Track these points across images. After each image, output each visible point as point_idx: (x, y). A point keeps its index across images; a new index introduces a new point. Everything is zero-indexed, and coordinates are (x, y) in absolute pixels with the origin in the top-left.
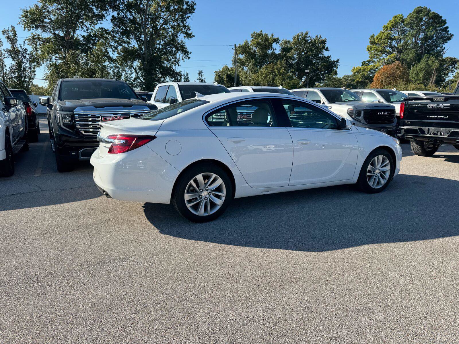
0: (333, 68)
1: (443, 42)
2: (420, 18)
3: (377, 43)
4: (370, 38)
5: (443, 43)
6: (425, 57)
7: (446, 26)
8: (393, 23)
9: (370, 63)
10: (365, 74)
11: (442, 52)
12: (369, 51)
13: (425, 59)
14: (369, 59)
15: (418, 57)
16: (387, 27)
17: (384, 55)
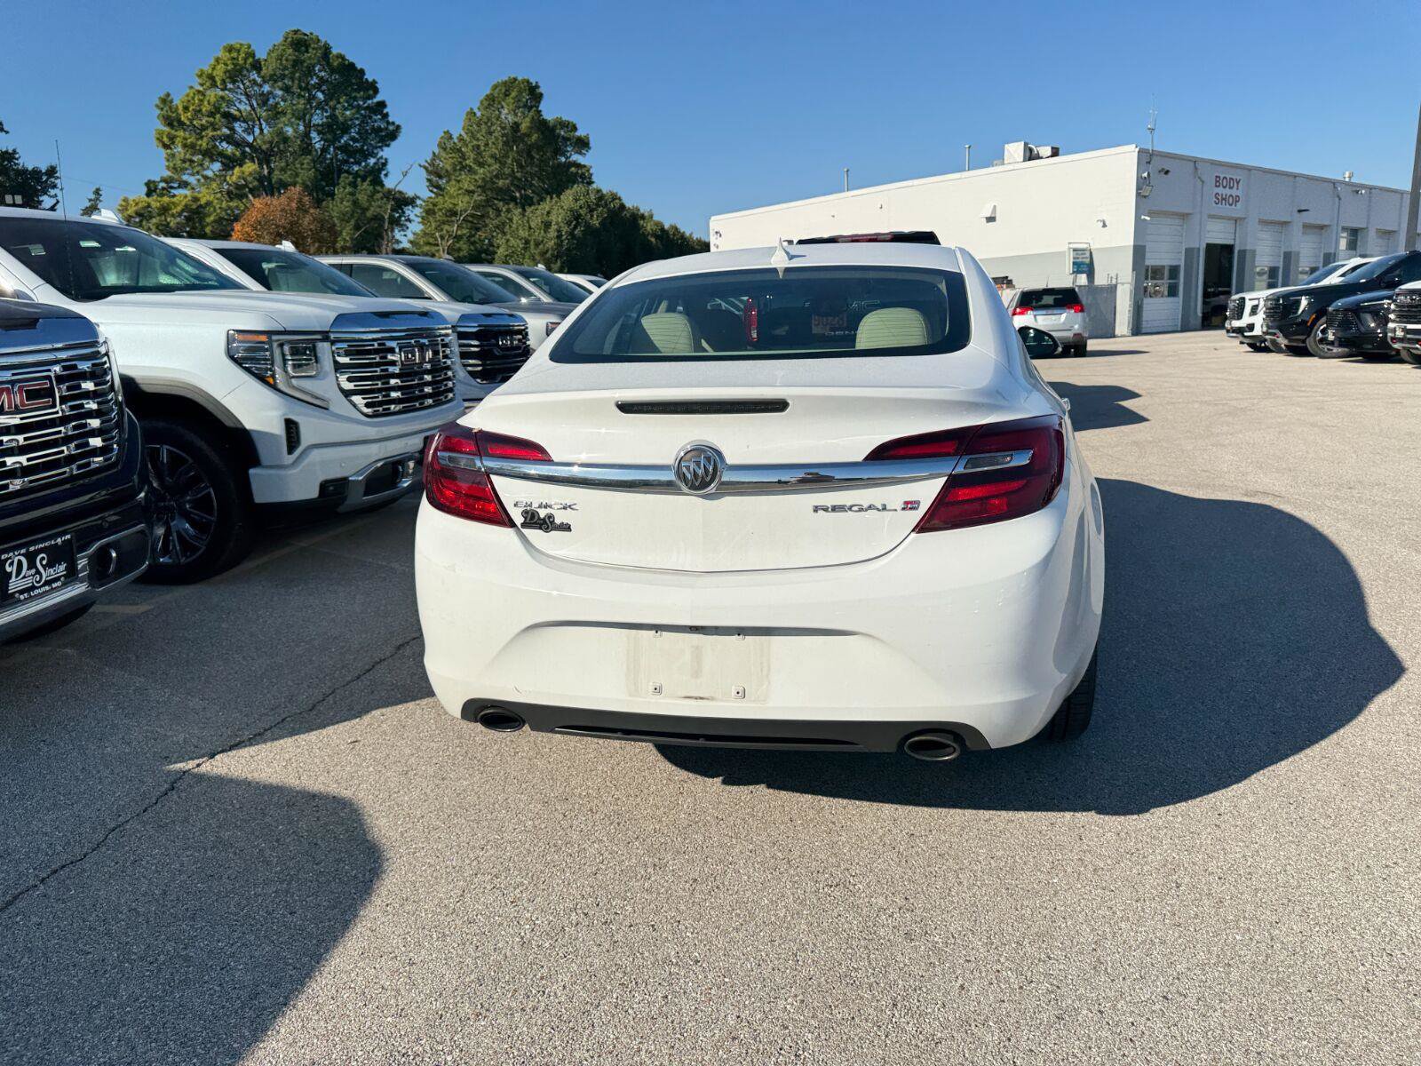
0: (38, 196)
1: (380, 144)
2: (305, 64)
3: (188, 123)
4: (157, 106)
5: (380, 147)
6: (344, 181)
7: (379, 98)
8: (229, 68)
9: (172, 188)
10: (168, 223)
11: (384, 172)
12: (166, 146)
13: (345, 188)
14: (167, 174)
15: (322, 180)
16: (211, 78)
17: (217, 166)
